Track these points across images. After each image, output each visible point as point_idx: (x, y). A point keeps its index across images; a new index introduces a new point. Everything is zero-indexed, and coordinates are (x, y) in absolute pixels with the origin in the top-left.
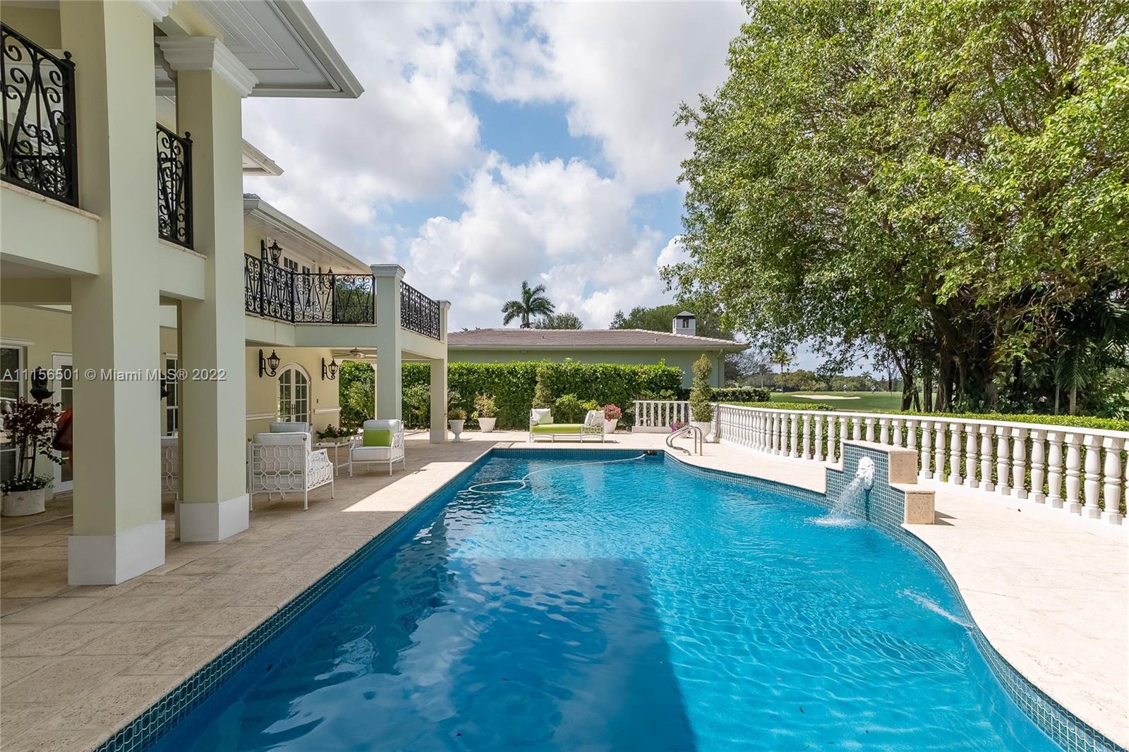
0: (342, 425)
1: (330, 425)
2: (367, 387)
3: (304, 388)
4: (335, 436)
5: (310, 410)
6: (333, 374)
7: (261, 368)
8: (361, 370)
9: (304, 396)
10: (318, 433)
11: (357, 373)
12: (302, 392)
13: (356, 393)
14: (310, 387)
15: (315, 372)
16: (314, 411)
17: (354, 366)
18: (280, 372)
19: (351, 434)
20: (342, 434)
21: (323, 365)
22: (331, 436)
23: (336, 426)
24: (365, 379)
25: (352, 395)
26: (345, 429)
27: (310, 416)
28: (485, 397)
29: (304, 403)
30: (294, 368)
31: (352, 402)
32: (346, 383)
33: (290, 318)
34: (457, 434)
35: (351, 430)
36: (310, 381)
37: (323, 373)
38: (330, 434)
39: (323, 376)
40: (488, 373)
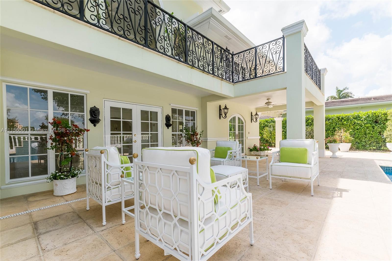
0: (260, 145)
1: (255, 145)
2: (271, 129)
3: (242, 126)
4: (257, 151)
5: (245, 137)
6: (256, 119)
7: (220, 115)
8: (269, 122)
9: (242, 130)
10: (249, 148)
11: (267, 124)
12: (241, 128)
13: (266, 132)
14: (245, 126)
15: (248, 119)
16: (247, 138)
17: (265, 121)
18: (229, 117)
19: (265, 150)
20: (261, 150)
21: (252, 115)
22: (255, 150)
23: (258, 145)
24: (270, 126)
25: (264, 133)
26: (262, 147)
27: (245, 140)
28: (342, 131)
29: (242, 133)
30: (237, 116)
31: (265, 136)
32: (262, 127)
33: (231, 81)
34: (334, 152)
35: (266, 148)
36: (245, 123)
37: (252, 119)
38: (255, 149)
39: (251, 121)
40: (338, 119)
